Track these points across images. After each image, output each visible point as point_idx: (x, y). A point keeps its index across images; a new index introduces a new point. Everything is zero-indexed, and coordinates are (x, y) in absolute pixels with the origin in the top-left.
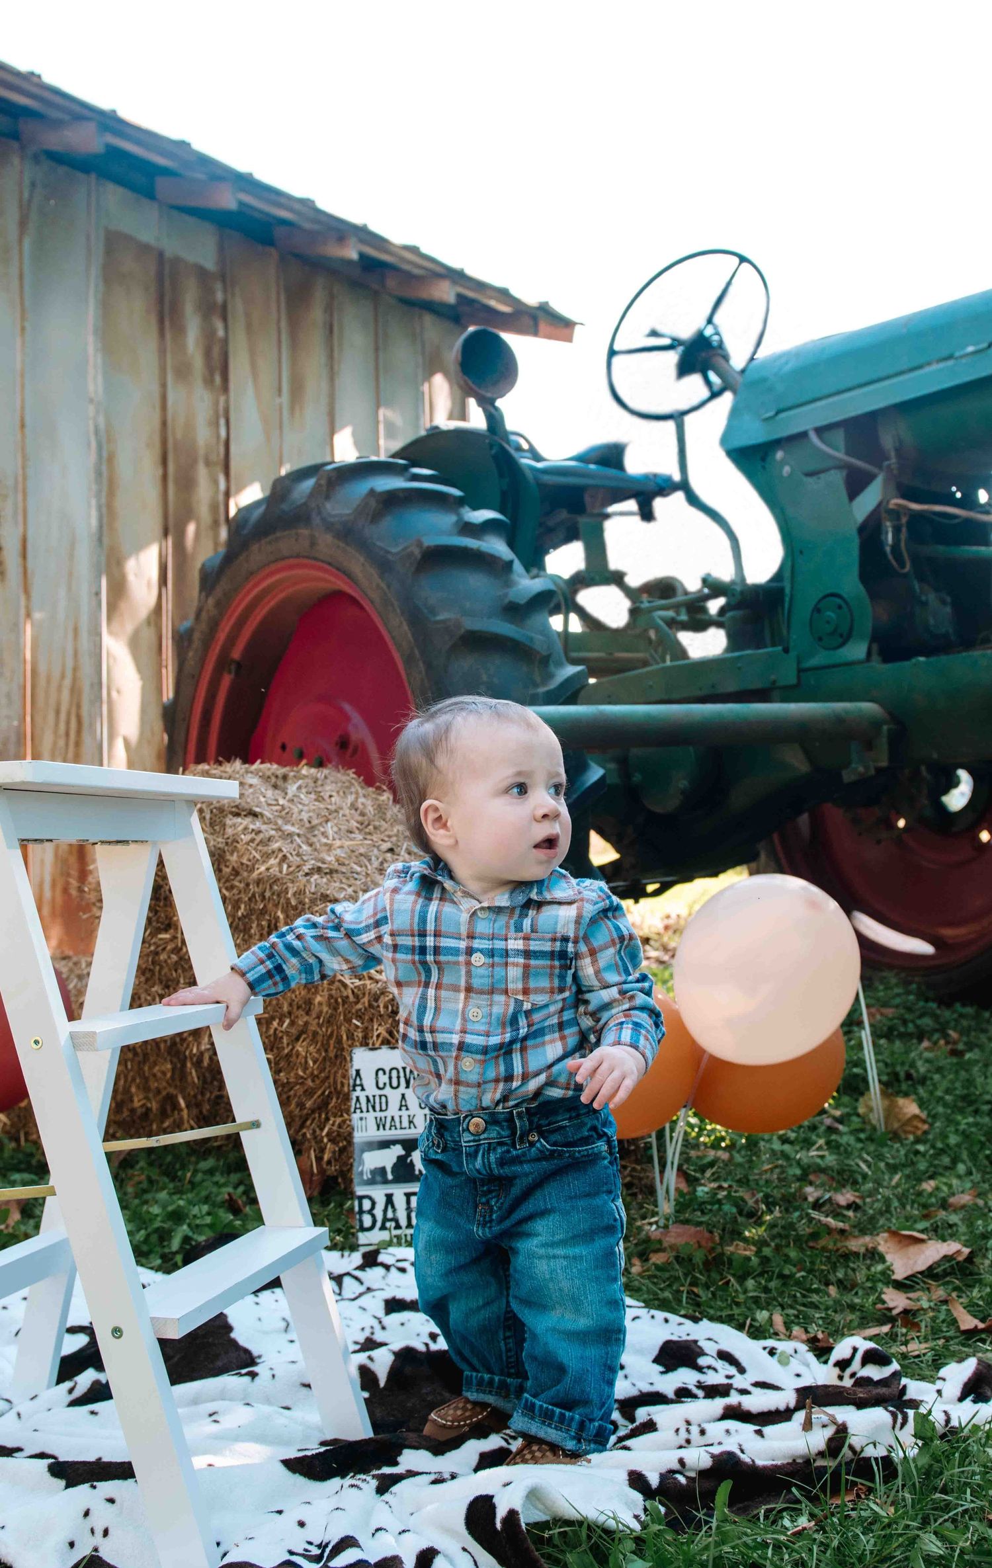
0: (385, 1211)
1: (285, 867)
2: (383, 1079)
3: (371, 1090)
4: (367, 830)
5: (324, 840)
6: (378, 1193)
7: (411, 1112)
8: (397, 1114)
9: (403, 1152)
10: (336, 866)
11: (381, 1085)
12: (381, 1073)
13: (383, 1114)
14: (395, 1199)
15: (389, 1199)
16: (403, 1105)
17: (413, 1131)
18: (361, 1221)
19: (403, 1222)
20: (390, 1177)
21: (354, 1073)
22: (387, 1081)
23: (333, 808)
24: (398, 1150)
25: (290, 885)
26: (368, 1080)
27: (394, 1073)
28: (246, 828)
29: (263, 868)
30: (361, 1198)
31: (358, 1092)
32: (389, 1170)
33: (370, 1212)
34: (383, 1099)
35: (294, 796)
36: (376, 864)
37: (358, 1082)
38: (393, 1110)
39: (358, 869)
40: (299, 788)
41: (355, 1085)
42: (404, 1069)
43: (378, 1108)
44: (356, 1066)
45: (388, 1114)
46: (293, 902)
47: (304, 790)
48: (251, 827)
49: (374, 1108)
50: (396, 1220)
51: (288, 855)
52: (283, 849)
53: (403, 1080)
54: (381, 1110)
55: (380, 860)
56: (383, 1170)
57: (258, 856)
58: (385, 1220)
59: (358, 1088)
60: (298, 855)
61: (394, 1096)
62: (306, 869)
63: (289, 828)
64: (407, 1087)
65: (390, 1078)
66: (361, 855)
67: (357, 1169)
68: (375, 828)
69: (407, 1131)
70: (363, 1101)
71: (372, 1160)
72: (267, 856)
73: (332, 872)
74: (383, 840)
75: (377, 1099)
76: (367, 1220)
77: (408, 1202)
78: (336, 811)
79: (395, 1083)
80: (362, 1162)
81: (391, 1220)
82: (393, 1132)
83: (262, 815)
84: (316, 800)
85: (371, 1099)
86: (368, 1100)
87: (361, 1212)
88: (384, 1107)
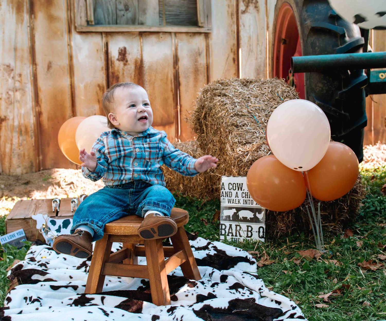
0: (229, 230)
1: (227, 113)
2: (231, 187)
3: (227, 190)
4: (271, 101)
5: (250, 104)
6: (227, 224)
7: (239, 198)
8: (235, 199)
9: (236, 211)
10: (247, 114)
11: (230, 189)
12: (230, 184)
13: (230, 198)
14: (232, 226)
15: (231, 225)
16: (237, 196)
17: (239, 205)
18: (221, 232)
19: (234, 234)
20: (231, 219)
21: (222, 184)
22: (232, 187)
23: (263, 92)
24: (234, 210)
25: (225, 120)
26: (226, 186)
27: (234, 185)
28: (219, 101)
29: (220, 114)
30: (222, 224)
31: (223, 190)
32: (231, 217)
33: (225, 229)
34: (231, 193)
35: (251, 89)
36: (266, 113)
37: (223, 187)
38: (233, 197)
39: (257, 114)
40: (254, 86)
41: (222, 188)
42: (238, 184)
43: (229, 196)
44: (222, 182)
45: (232, 198)
46: (224, 125)
47: (256, 87)
48: (222, 100)
49: (227, 196)
50: (232, 233)
51: (229, 110)
52: (228, 108)
53: (237, 188)
54: (230, 197)
55: (269, 111)
56: (229, 216)
57: (220, 110)
58: (229, 233)
59: (223, 189)
60: (232, 110)
61: (234, 193)
62: (232, 115)
63: (236, 100)
64: (238, 190)
65: (233, 186)
66: (263, 109)
67: (221, 215)
68: (274, 99)
69: (237, 205)
70: (224, 193)
71: (226, 213)
72: (223, 110)
73: (243, 115)
74: (275, 104)
75: (229, 193)
76: (223, 232)
77: (236, 228)
78: (264, 94)
79: (234, 189)
80: (223, 213)
81: (231, 233)
82: (233, 204)
83: (228, 95)
84: (259, 90)
85: (227, 193)
86: (226, 193)
87: (222, 229)
88: (231, 196)
